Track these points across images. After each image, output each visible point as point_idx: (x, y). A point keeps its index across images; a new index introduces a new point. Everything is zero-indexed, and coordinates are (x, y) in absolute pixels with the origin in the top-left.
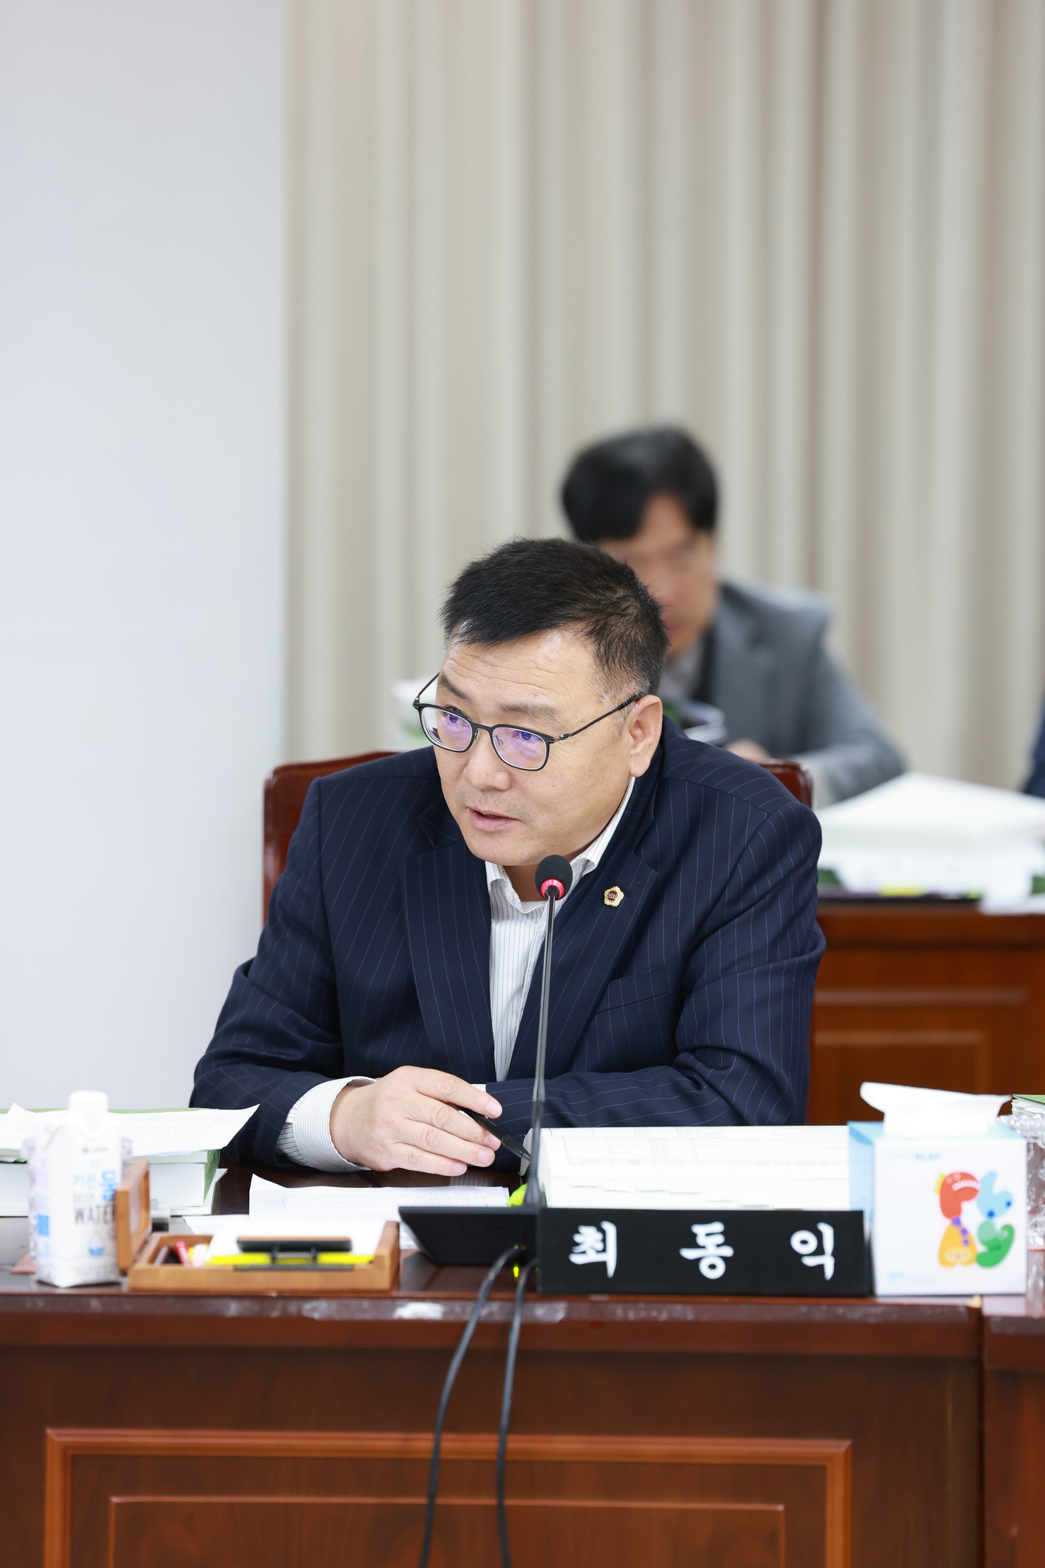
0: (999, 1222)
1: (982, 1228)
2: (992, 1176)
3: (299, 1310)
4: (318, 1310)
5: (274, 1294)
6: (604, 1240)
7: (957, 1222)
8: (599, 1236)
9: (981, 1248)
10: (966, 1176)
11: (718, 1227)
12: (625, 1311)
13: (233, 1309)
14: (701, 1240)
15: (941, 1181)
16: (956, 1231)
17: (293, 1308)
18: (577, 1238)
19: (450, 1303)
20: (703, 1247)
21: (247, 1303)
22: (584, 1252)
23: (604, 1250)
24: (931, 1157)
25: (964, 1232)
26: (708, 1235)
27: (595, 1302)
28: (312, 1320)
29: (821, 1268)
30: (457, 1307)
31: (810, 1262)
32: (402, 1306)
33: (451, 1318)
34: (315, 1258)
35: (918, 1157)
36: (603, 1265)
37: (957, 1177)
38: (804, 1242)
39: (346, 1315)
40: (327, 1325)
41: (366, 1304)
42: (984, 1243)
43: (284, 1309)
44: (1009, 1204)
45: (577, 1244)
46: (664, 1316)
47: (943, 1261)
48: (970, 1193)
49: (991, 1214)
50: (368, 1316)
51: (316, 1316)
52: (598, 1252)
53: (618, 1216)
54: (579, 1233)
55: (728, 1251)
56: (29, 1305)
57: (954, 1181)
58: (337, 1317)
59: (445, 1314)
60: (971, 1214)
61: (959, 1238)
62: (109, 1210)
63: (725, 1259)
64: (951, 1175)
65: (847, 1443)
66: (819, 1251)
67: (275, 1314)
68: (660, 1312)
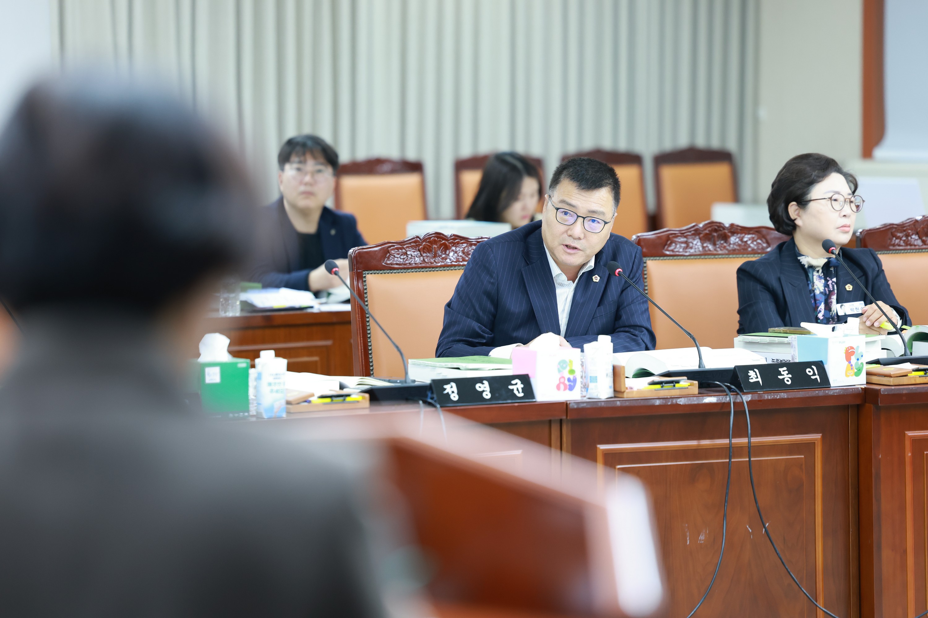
0: (860, 362)
1: (856, 364)
2: (858, 347)
3: (676, 402)
4: (682, 401)
5: (669, 397)
6: (756, 374)
7: (850, 362)
8: (755, 373)
9: (856, 371)
10: (852, 348)
11: (785, 368)
12: (768, 396)
13: (658, 403)
14: (782, 373)
15: (845, 349)
16: (850, 365)
17: (674, 401)
18: (749, 374)
19: (719, 397)
20: (783, 375)
21: (661, 400)
22: (752, 379)
23: (757, 378)
24: (843, 342)
25: (852, 365)
26: (783, 371)
27: (759, 394)
28: (680, 404)
29: (816, 378)
30: (721, 398)
31: (813, 377)
32: (705, 399)
33: (719, 401)
34: (674, 386)
35: (840, 342)
36: (759, 381)
37: (850, 348)
38: (810, 372)
39: (690, 403)
40: (685, 406)
41: (695, 398)
42: (856, 369)
43: (672, 401)
44: (862, 356)
45: (750, 376)
46: (778, 397)
47: (847, 375)
48: (853, 353)
49: (858, 359)
50: (696, 403)
51: (681, 403)
52: (756, 378)
53: (759, 367)
54: (749, 373)
55: (790, 376)
56: (599, 404)
57: (849, 350)
58: (687, 403)
59: (717, 400)
60: (853, 359)
61: (850, 367)
62: (612, 373)
63: (789, 378)
64: (848, 348)
65: (821, 435)
66: (814, 374)
67: (669, 403)
68: (777, 396)
